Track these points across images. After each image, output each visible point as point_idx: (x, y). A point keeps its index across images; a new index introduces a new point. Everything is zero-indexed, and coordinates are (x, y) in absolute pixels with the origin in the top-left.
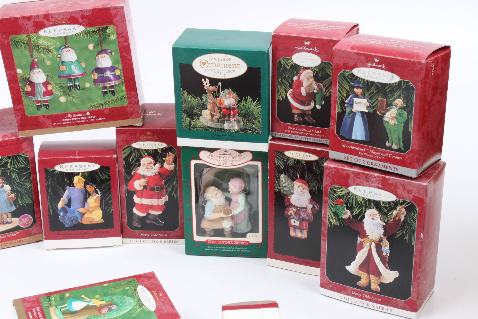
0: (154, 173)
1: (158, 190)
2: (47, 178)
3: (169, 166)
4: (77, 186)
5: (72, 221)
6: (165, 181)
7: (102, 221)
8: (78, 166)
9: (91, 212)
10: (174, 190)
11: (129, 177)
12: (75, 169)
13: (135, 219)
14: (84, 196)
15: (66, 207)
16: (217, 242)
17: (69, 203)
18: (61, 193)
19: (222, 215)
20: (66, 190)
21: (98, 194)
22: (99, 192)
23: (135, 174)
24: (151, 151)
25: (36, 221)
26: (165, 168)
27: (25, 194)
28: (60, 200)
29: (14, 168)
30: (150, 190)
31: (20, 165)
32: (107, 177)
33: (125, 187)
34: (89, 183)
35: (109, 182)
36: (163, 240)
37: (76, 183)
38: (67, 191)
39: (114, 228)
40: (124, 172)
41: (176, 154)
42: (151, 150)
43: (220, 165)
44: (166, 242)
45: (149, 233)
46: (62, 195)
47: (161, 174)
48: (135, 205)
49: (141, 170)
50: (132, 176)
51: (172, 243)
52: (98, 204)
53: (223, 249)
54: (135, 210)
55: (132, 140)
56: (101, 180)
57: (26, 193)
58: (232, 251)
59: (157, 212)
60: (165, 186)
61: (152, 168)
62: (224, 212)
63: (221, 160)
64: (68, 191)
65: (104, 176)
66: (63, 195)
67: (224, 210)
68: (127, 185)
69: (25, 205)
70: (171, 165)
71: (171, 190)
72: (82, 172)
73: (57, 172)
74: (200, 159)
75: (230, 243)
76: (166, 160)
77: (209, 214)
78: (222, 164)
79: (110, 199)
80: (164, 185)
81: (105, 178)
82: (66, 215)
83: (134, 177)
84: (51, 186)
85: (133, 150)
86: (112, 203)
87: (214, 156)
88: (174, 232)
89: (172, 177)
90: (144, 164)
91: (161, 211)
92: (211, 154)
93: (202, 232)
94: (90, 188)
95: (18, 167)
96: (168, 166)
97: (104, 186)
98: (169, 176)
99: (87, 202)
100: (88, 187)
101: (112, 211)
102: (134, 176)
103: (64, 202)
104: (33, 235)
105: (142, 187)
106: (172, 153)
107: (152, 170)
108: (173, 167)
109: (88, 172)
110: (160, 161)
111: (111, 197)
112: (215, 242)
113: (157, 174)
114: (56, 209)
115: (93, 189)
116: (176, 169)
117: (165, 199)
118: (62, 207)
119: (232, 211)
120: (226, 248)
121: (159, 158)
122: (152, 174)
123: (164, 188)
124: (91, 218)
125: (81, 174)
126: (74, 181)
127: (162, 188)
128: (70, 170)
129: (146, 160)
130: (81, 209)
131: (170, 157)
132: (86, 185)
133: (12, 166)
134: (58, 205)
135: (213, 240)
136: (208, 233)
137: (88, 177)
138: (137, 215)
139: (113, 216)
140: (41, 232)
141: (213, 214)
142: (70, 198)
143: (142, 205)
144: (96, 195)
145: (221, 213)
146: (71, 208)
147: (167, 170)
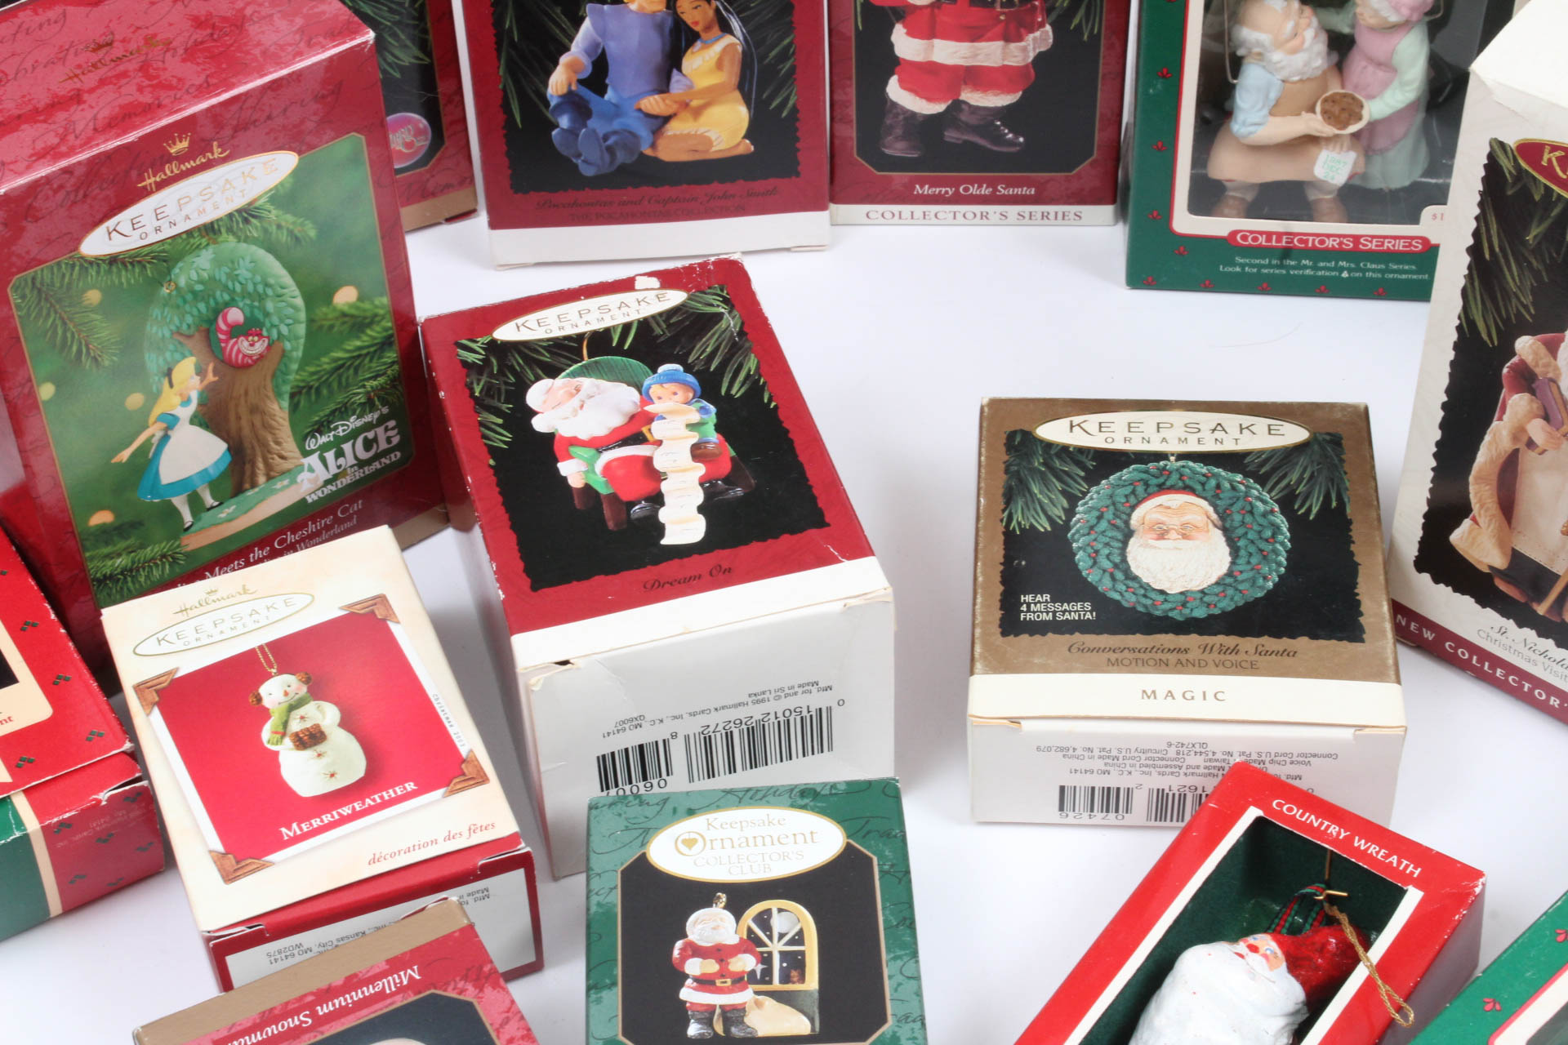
1: (1009, 4)
4: (633, 1)
5: (610, 149)
7: (748, 147)
9: (697, 112)
13: (892, 127)
14: (668, 46)
15: (585, 92)
16: (1279, 240)
17: (598, 75)
18: (563, 30)
19: (1314, 123)
20: (582, 19)
21: (734, 36)
22: (735, 24)
25: (446, 134)
27: (396, 29)
28: (556, 63)
30: (972, 3)
36: (1012, 210)
38: (587, 25)
39: (798, 174)
45: (955, 184)
48: (898, 69)
51: (1053, 221)
52: (729, 75)
53: (1305, 267)
54: (895, 90)
57: (395, 23)
58: (1345, 275)
59: (996, 95)
62: (1324, 112)
64: (593, 24)
66: (571, 41)
67: (1326, 100)
69: (397, 75)
75: (1341, 243)
77: (1256, 124)
79: (784, 56)
82: (585, 126)
86: (793, 69)
88: (1067, 179)
91: (1018, 92)
93: (1207, 196)
94: (690, 8)
99: (680, 69)
100: (685, 3)
101: (794, 106)
103: (576, 72)
104: (433, 195)
111: (791, 43)
112: (1269, 239)
114: (536, 100)
115: (711, 13)
117: (1040, 39)
118: (565, 90)
119: (1362, 106)
120: (1315, 263)
124: (696, 135)
130: (651, 99)
134: (546, 85)
135: (1261, 233)
136: (1234, 198)
138: (903, 108)
139: (797, 124)
140: (466, 178)
141: (1271, 119)
142: (603, 54)
143: (931, 69)
144: (721, 37)
145: (1311, 115)
146: (607, 97)
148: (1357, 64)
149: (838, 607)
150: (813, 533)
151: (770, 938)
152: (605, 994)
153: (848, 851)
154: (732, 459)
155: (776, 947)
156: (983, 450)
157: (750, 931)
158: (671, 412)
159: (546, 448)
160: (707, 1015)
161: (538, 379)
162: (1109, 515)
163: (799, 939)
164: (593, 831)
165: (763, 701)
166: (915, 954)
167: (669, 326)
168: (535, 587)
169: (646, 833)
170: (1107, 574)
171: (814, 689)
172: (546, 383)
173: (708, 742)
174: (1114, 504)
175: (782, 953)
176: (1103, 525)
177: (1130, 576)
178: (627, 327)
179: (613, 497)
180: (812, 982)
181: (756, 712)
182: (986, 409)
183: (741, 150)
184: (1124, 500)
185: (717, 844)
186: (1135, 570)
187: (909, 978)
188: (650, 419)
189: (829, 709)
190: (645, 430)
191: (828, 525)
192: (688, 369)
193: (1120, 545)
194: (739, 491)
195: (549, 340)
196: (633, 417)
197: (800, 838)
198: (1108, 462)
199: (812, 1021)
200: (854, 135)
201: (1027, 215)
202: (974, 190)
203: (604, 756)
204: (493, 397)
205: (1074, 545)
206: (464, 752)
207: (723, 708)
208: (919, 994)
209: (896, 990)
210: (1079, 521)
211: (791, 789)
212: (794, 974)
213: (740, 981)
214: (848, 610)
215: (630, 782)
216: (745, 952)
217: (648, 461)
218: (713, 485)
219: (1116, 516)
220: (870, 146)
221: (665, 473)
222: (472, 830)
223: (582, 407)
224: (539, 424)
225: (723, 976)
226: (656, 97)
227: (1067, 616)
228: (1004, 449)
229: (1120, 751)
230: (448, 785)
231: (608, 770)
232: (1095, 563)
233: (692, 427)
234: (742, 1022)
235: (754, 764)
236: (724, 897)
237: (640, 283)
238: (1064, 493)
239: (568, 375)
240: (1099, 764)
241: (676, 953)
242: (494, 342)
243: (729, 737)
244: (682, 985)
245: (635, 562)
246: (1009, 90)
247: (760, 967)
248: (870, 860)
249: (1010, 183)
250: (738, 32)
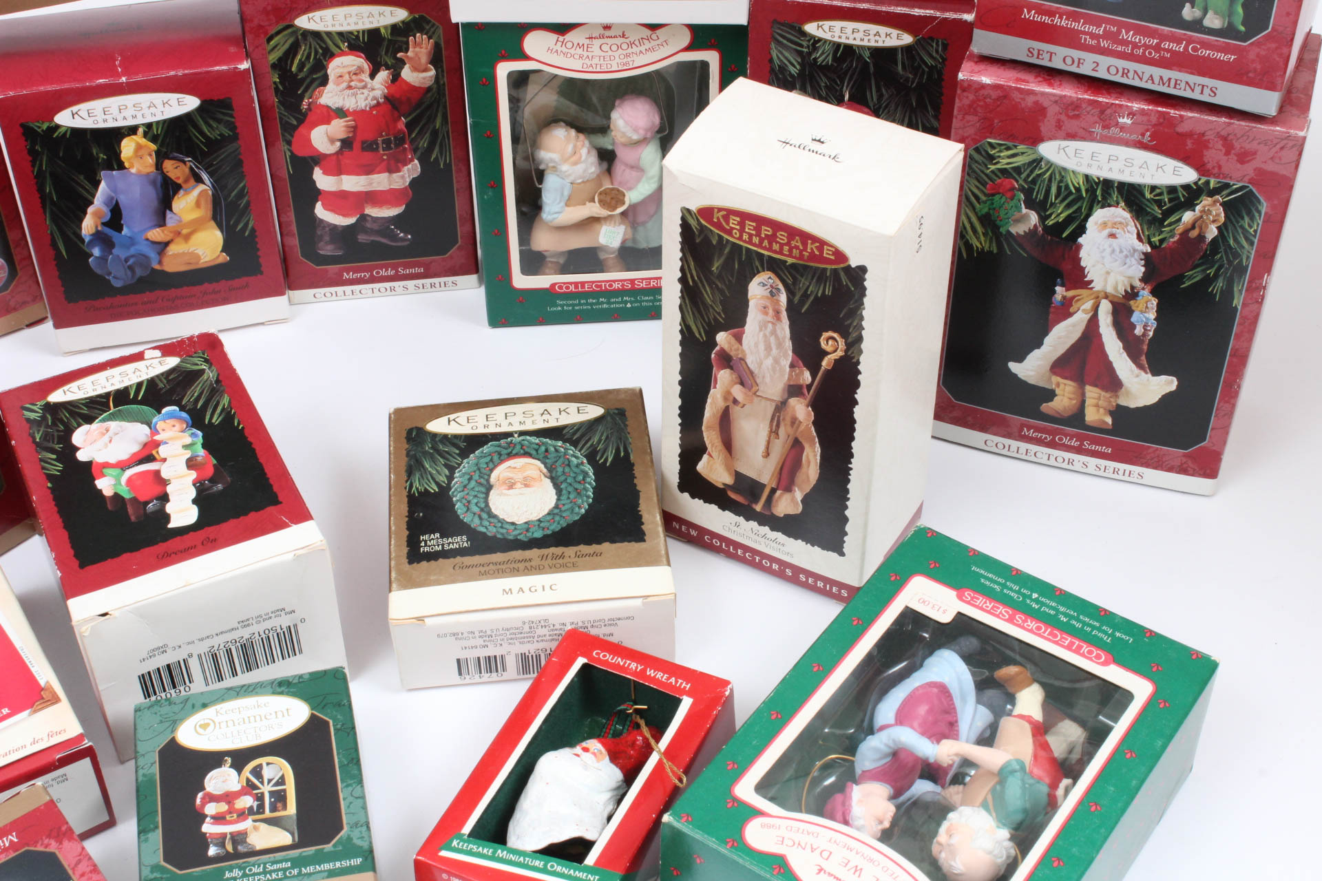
0: (372, 100)
1: (388, 148)
2: (34, 154)
3: (418, 75)
4: (132, 166)
5: (131, 268)
6: (409, 119)
7: (225, 258)
8: (130, 105)
9: (187, 238)
10: (439, 141)
11: (296, 119)
12: (120, 117)
13: (322, 236)
14: (161, 195)
15: (108, 231)
16: (583, 287)
17: (115, 218)
18: (87, 190)
19: (594, 209)
20: (99, 182)
21: (204, 184)
22: (205, 176)
23: (312, 107)
24: (357, 37)
25: (18, 268)
26: (403, 80)
28: (85, 213)
32: (226, 132)
33: (284, 146)
34: (171, 156)
35: (235, 145)
36: (411, 284)
37: (129, 159)
38: (103, 185)
39: (261, 273)
40: (276, 104)
41: (439, 36)
42: (358, 32)
43: (591, 69)
44: (421, 287)
45: (370, 270)
46: (90, 197)
47: (396, 101)
48: (320, 197)
49: (331, 95)
50: (305, 115)
51: (438, 289)
52: (205, 211)
53: (602, 303)
54: (320, 211)
55: (294, 6)
56: (210, 142)
58: (629, 305)
59: (389, 208)
60: (410, 134)
61: (364, 87)
62: (600, 201)
63: (593, 54)
64: (108, 185)
65: (217, 128)
66: (94, 197)
67: (600, 194)
68: (289, 143)
70: (426, 70)
71: (429, 143)
72: (143, 124)
73: (62, 130)
74: (527, 58)
75: (623, 285)
76: (407, 57)
77: (556, 213)
78: (594, 66)
79: (241, 195)
80: (404, 133)
81: (219, 135)
82: (111, 253)
83: (311, 118)
84: (52, 174)
85: (300, 37)
86: (248, 204)
87: (569, 45)
88: (444, 260)
89: (429, 107)
90: (341, 76)
91: (401, 205)
92: (561, 38)
93: (533, 263)
94: (172, 169)
96: (415, 74)
97: (220, 158)
98: (419, 105)
99: (171, 210)
100: (169, 165)
101: (253, 227)
102: (309, 113)
103: (100, 218)
104: (15, 309)
105: (338, 144)
106: (425, 37)
107: (365, 91)
108: (431, 77)
109: (165, 121)
110: (390, 61)
111: (245, 186)
112: (576, 287)
113: (381, 101)
115: (187, 170)
116: (442, 82)
117: (412, 169)
118: (94, 231)
119: (624, 195)
120: (609, 299)
121: (386, 53)
122: (367, 102)
123: (408, 141)
124: (188, 253)
125: (141, 131)
126: (121, 152)
127: (400, 141)
128: (105, 121)
129: (343, 64)
130: (154, 231)
131: (420, 48)
132: (162, 162)
134: (81, 229)
135: (571, 283)
136: (551, 262)
137: (165, 136)
138: (327, 223)
139: (257, 240)
140: (37, 296)
141: (567, 208)
142: (117, 203)
143: (343, 195)
144: (197, 186)
145: (592, 204)
146: (123, 233)
147: (414, 86)
148: (619, 168)
149: (290, 556)
150: (271, 509)
151: (262, 783)
152: (150, 835)
153: (313, 718)
154: (214, 465)
155: (266, 789)
156: (392, 443)
157: (248, 780)
158: (171, 439)
159: (87, 471)
160: (221, 840)
161: (79, 425)
162: (476, 477)
163: (282, 781)
164: (138, 727)
165: (248, 625)
166: (360, 782)
167: (169, 381)
168: (82, 566)
169: (175, 724)
170: (476, 516)
171: (283, 613)
172: (85, 427)
173: (215, 657)
174: (479, 469)
175: (271, 793)
176: (473, 483)
177: (491, 515)
178: (139, 385)
179: (134, 500)
180: (292, 808)
181: (245, 634)
182: (392, 416)
183: (220, 260)
184: (485, 466)
185: (223, 725)
186: (495, 511)
187: (357, 798)
188: (157, 444)
189: (296, 626)
190: (154, 452)
191: (281, 503)
192: (182, 408)
193: (484, 496)
194: (220, 486)
195: (86, 399)
196: (145, 445)
197: (280, 714)
198: (474, 442)
199: (293, 835)
200: (297, 242)
202: (383, 273)
203: (143, 675)
204: (49, 441)
205: (454, 499)
206: (42, 683)
207: (222, 633)
208: (364, 808)
209: (349, 807)
210: (456, 483)
211: (272, 682)
212: (279, 805)
213: (243, 815)
214: (297, 558)
215: (165, 691)
216: (245, 794)
217: (157, 473)
218: (202, 484)
219: (480, 477)
220: (310, 250)
221: (169, 480)
222: (50, 735)
223: (110, 441)
224: (82, 456)
225: (230, 813)
226: (157, 229)
227: (451, 546)
228: (405, 441)
229: (492, 631)
230: (32, 707)
231: (147, 684)
232: (468, 509)
233: (186, 447)
234: (246, 842)
235: (249, 669)
236: (229, 760)
237: (148, 354)
238: (446, 466)
239: (101, 421)
240: (480, 642)
241: (198, 801)
242: (48, 404)
243: (229, 652)
244: (203, 822)
245: (151, 542)
246: (397, 205)
247: (256, 804)
248: (327, 723)
249: (406, 266)
250: (207, 181)
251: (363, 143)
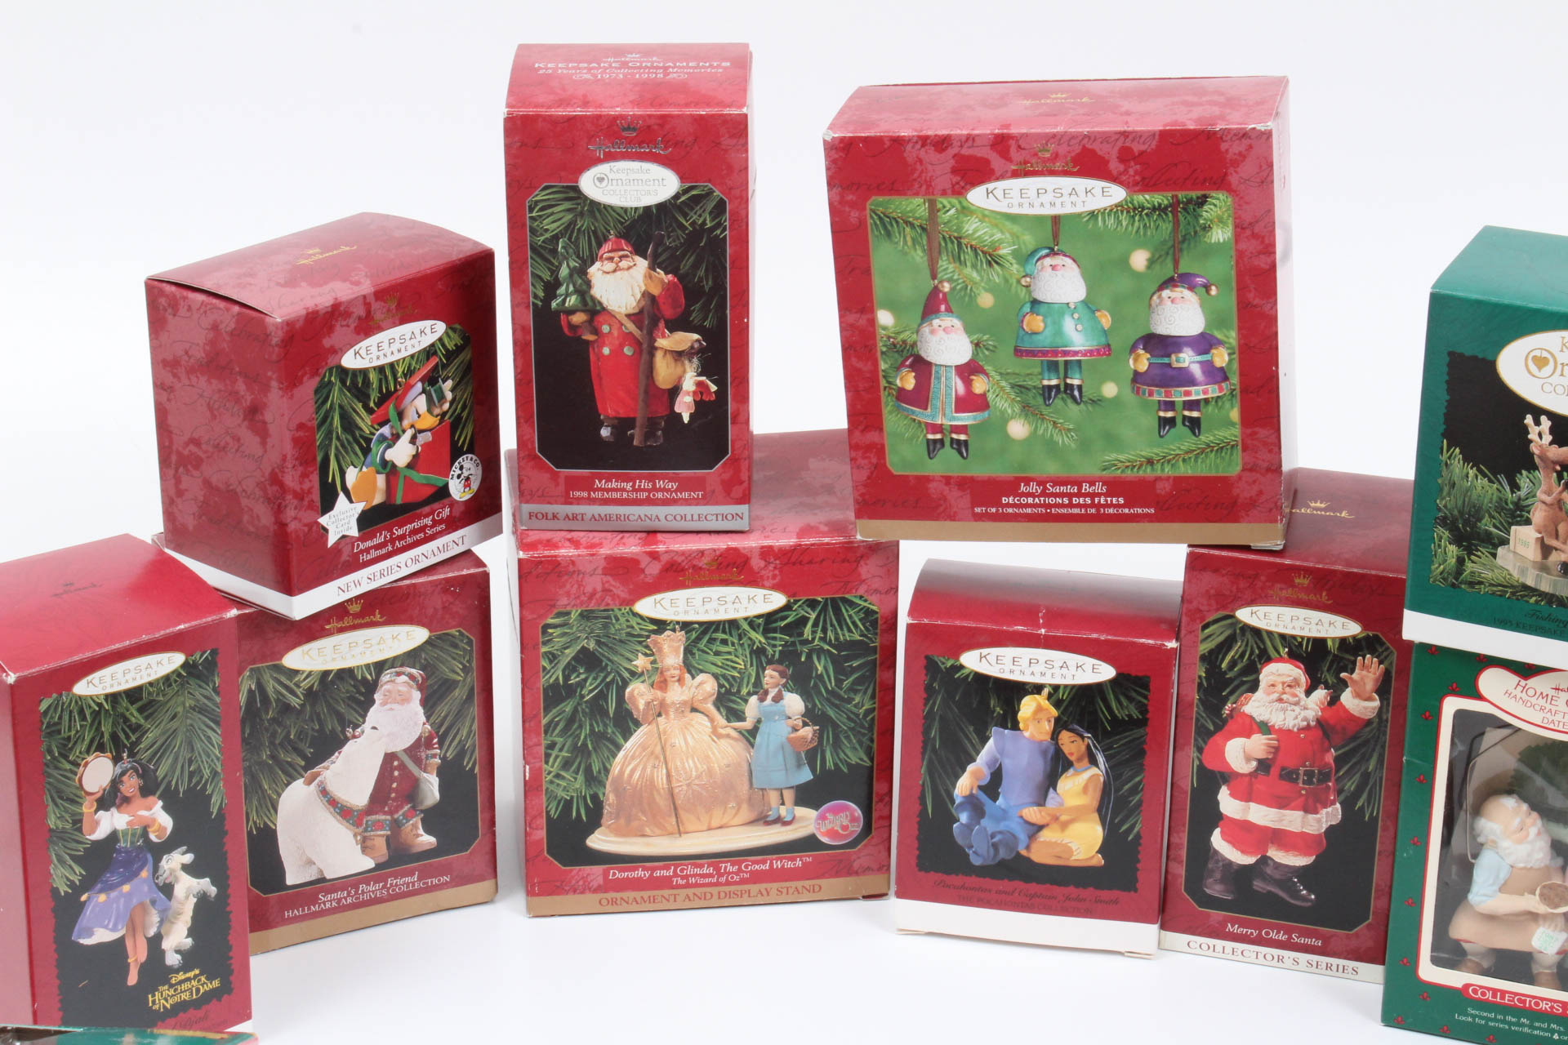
0: (1302, 720)
1: (1309, 782)
2: (930, 691)
3: (1358, 702)
4: (1027, 728)
5: (995, 846)
6: (1340, 752)
7: (1099, 860)
8: (1042, 661)
9: (1065, 826)
10: (1368, 788)
11: (1214, 723)
12: (1028, 672)
13: (1212, 871)
14: (1049, 768)
15: (983, 797)
16: (1503, 998)
17: (993, 785)
18: (973, 745)
19: (1533, 903)
20: (988, 739)
22: (1101, 759)
23: (1234, 714)
24: (1301, 644)
25: (874, 826)
26: (1343, 707)
27: (850, 733)
28: (964, 770)
29: (823, 639)
30: (1281, 777)
31: (847, 634)
32: (1136, 714)
33: (1194, 753)
34: (1070, 727)
35: (1142, 731)
36: (1303, 957)
37: (1026, 720)
38: (991, 742)
39: (1136, 891)
40: (1196, 701)
41: (1391, 664)
42: (1302, 638)
43: (1551, 726)
44: (1315, 965)
45: (1259, 927)
46: (974, 753)
47: (1327, 728)
48: (1221, 823)
49: (1257, 704)
50: (1225, 722)
51: (1334, 973)
52: (1091, 799)
53: (1524, 1025)
54: (1217, 840)
55: (1240, 595)
56: (1115, 720)
57: (852, 729)
58: (1556, 1037)
59: (1297, 856)
60: (1337, 771)
61: (1297, 704)
62: (1541, 895)
63: (1557, 708)
64: (995, 743)
65: (1127, 708)
66: (978, 755)
67: (1544, 887)
68: (1200, 750)
69: (845, 770)
70: (1369, 699)
71: (1358, 787)
72: (1050, 685)
73: (965, 672)
74: (1480, 697)
75: (1552, 1007)
76: (1351, 679)
77: (1486, 895)
78: (1556, 723)
79: (1134, 790)
80: (1331, 768)
81: (1128, 716)
82: (979, 823)
83: (1231, 726)
84: (941, 718)
85: (1238, 631)
86: (1140, 804)
87: (1531, 692)
88: (1348, 937)
89: (1367, 742)
90: (1273, 685)
91: (1311, 855)
92: (1523, 683)
93: (1450, 953)
94: (1071, 744)
95: (837, 639)
96: (1357, 701)
97: (1122, 742)
98: (1354, 738)
99: (1055, 789)
100: (1065, 737)
101: (1138, 832)
102: (1230, 720)
103: (978, 780)
104: (857, 873)
105: (1254, 764)
106: (1375, 660)
107: (1297, 709)
108: (1374, 708)
109: (1073, 686)
110: (1331, 680)
111: (1140, 782)
112: (1494, 996)
113: (1313, 724)
114: (945, 797)
115: (1083, 748)
116: (1385, 717)
117: (1331, 815)
118: (968, 793)
120: (1532, 1022)
121: (1328, 670)
122: (1296, 722)
123: (1333, 779)
124: (1061, 844)
125: (1046, 691)
126: (1019, 710)
127: (1324, 777)
128: (1012, 672)
129: (1279, 672)
130: (1031, 809)
131: (1367, 672)
132: (1060, 732)
133: (819, 634)
134: (954, 786)
135: (1489, 989)
136: (1470, 960)
137: (1070, 703)
138: (1222, 855)
139: (1140, 848)
140: (884, 866)
141: (1499, 894)
142: (1000, 768)
143: (1246, 824)
144: (1089, 768)
145: (1532, 896)
146: (997, 803)
147: (1352, 716)
183: (1094, 863)
200: (1184, 874)
201: (1314, 964)
202: (1273, 935)
220: (1195, 885)
226: (1035, 808)
246: (1306, 854)
249: (1302, 934)
250: (1102, 766)
251: (1283, 769)
